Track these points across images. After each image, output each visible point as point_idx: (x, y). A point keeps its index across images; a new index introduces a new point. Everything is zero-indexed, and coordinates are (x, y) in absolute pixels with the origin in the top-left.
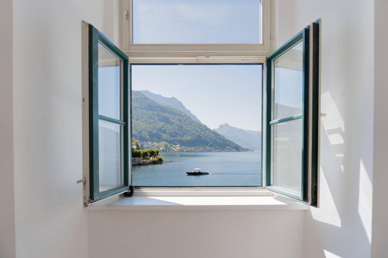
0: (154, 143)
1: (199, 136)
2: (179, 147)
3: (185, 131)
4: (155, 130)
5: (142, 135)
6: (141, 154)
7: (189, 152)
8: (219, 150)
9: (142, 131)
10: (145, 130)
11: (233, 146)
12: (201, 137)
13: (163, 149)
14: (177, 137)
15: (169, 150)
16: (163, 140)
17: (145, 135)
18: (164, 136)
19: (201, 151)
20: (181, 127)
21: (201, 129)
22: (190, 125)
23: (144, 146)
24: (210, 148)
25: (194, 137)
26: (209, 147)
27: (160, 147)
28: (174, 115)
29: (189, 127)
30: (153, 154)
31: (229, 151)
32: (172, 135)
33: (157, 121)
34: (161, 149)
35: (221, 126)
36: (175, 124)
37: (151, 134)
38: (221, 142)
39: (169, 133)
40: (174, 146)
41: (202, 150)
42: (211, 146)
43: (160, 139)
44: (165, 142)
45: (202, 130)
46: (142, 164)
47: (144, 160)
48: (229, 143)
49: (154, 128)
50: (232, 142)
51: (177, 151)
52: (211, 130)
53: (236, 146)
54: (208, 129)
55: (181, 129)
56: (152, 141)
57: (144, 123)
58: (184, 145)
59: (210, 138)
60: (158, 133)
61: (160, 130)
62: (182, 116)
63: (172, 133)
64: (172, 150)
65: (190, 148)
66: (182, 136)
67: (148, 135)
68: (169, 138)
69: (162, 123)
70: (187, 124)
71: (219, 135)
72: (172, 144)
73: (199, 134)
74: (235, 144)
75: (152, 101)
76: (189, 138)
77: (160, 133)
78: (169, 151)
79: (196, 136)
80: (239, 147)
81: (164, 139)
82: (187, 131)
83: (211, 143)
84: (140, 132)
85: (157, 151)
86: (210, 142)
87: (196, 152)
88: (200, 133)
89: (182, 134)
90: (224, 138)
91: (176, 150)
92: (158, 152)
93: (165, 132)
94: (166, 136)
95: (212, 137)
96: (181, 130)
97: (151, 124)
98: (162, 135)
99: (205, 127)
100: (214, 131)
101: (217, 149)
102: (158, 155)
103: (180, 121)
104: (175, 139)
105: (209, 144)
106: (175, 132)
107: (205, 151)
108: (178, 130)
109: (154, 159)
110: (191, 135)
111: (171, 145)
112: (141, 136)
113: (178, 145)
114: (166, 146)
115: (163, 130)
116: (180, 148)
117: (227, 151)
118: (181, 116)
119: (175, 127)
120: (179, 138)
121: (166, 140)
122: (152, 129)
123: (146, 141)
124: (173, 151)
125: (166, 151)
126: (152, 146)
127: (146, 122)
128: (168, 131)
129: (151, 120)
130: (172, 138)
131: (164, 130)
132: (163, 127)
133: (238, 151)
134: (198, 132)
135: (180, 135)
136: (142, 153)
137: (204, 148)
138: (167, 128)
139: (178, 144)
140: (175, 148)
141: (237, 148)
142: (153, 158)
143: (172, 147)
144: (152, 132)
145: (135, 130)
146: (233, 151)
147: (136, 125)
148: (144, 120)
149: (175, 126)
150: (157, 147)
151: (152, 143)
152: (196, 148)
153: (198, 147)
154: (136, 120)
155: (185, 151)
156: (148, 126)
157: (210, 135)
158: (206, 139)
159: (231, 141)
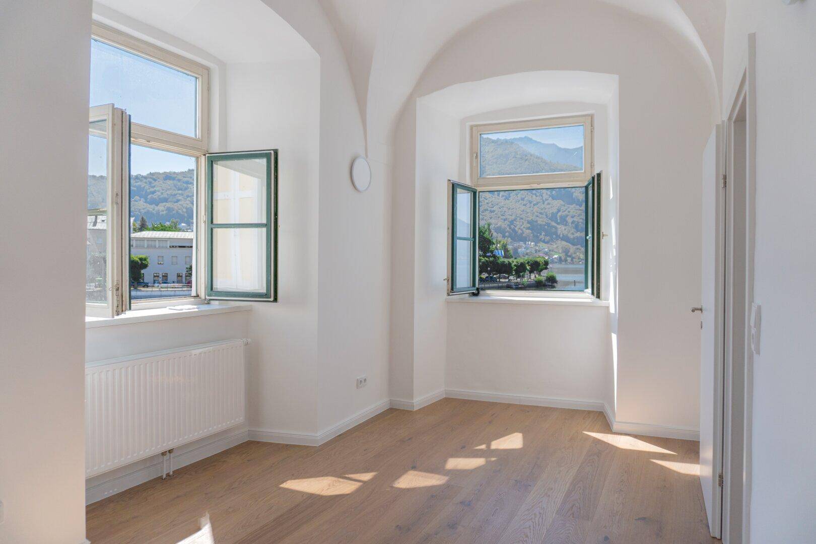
0: (542, 245)
4: (542, 218)
5: (516, 229)
6: (512, 268)
9: (515, 220)
10: (522, 219)
13: (560, 258)
16: (560, 238)
17: (522, 227)
18: (562, 229)
23: (520, 250)
27: (553, 253)
30: (536, 267)
32: (580, 227)
33: (546, 200)
34: (556, 256)
37: (534, 227)
39: (573, 223)
43: (553, 236)
44: (564, 243)
46: (514, 287)
47: (519, 280)
49: (541, 213)
56: (537, 240)
57: (521, 204)
60: (550, 224)
61: (553, 217)
63: (578, 223)
67: (528, 228)
68: (573, 234)
69: (557, 203)
75: (538, 158)
77: (554, 224)
78: (572, 260)
81: (561, 236)
84: (512, 222)
85: (545, 261)
92: (546, 263)
93: (564, 221)
94: (565, 229)
97: (534, 205)
98: (556, 228)
102: (546, 268)
109: (539, 277)
112: (514, 230)
114: (566, 252)
115: (559, 216)
121: (566, 239)
122: (537, 216)
123: (524, 240)
124: (580, 261)
125: (566, 260)
126: (536, 251)
127: (525, 202)
128: (570, 220)
129: (534, 196)
131: (561, 217)
132: (559, 211)
136: (515, 265)
138: (569, 212)
142: (537, 276)
143: (578, 254)
144: (537, 221)
145: (502, 219)
147: (505, 209)
148: (519, 198)
150: (546, 254)
151: (536, 245)
154: (504, 198)
156: (528, 211)
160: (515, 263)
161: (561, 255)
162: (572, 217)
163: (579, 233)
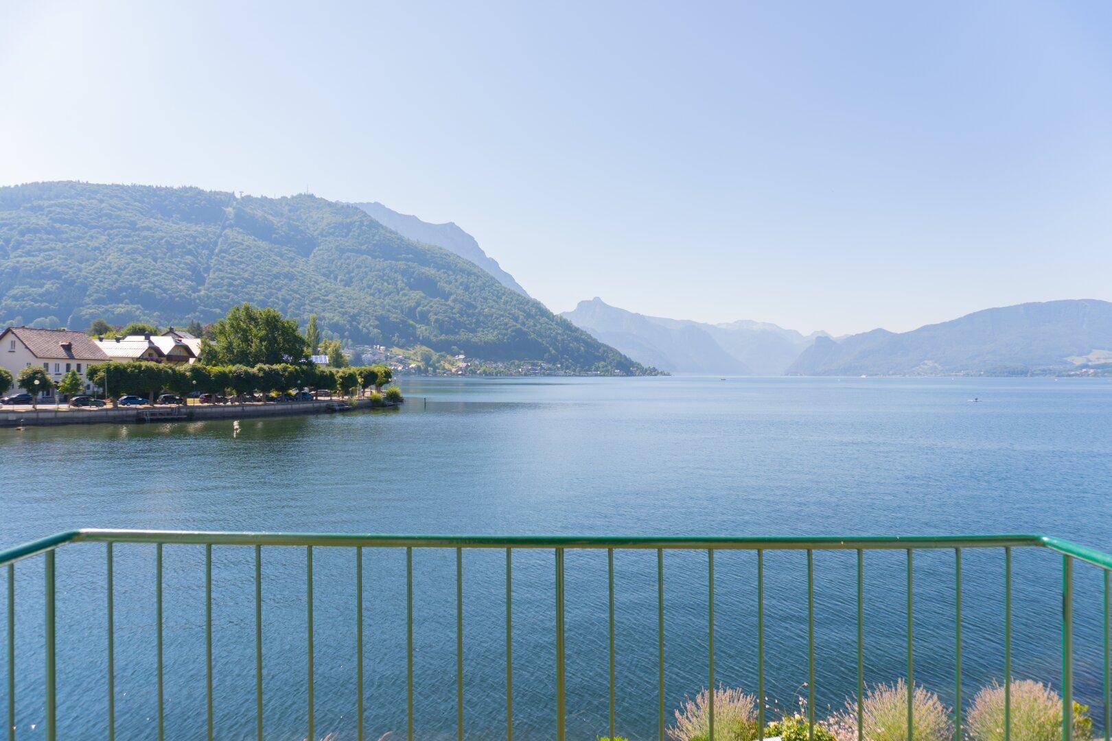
0: (395, 350)
1: (519, 332)
2: (464, 360)
3: (481, 318)
4: (396, 313)
5: (360, 327)
7: (491, 374)
8: (574, 371)
9: (359, 314)
10: (368, 313)
11: (613, 360)
12: (525, 334)
13: (419, 367)
14: (457, 333)
15: (435, 368)
16: (418, 340)
17: (368, 326)
18: (422, 330)
19: (526, 375)
20: (470, 306)
21: (524, 311)
22: (494, 301)
23: (364, 356)
24: (550, 366)
25: (505, 335)
26: (548, 362)
27: (410, 361)
28: (451, 273)
29: (492, 307)
30: (373, 379)
31: (604, 375)
32: (445, 328)
33: (402, 289)
34: (413, 365)
35: (583, 305)
36: (452, 297)
37: (383, 323)
38: (582, 348)
39: (436, 321)
40: (449, 357)
41: (528, 370)
42: (553, 360)
43: (410, 339)
44: (425, 348)
45: (529, 316)
46: (337, 408)
47: (346, 397)
48: (604, 351)
49: (395, 308)
50: (612, 350)
51: (457, 371)
52: (554, 316)
53: (623, 360)
54: (544, 313)
55: (471, 311)
56: (389, 344)
57: (367, 292)
58: (477, 356)
59: (550, 336)
60: (406, 321)
61: (411, 312)
62: (474, 274)
63: (443, 322)
64: (444, 369)
65: (494, 365)
66: (474, 331)
67: (376, 327)
68: (436, 336)
69: (417, 295)
70: (486, 299)
71: (577, 330)
72: (443, 353)
73: (519, 326)
74: (620, 354)
75: (391, 232)
76: (491, 336)
77: (411, 322)
78: (434, 371)
79: (513, 331)
80: (632, 363)
81: (421, 338)
82: (486, 317)
83: (553, 352)
84: (353, 318)
85: (385, 372)
86: (551, 349)
87: (511, 375)
88: (524, 324)
89: (473, 326)
90: (590, 337)
91: (454, 370)
92: (388, 375)
93: (424, 318)
94: (426, 330)
95: (557, 333)
96: (469, 316)
97: (385, 295)
98: (414, 328)
99: (537, 305)
100: (561, 317)
101: (568, 368)
103: (467, 288)
104: (451, 338)
105: (547, 354)
106: (454, 319)
107: (535, 374)
108: (462, 316)
109: (378, 395)
110: (496, 328)
111: (441, 356)
112: (357, 328)
113: (462, 357)
114: (427, 359)
115: (419, 312)
116: (464, 365)
117: (596, 375)
118: (469, 274)
119: (452, 304)
120: (463, 336)
121: (426, 342)
122: (389, 311)
123: (371, 342)
124: (444, 373)
125: (426, 371)
126: (387, 357)
127: (372, 291)
128: (432, 318)
129: (385, 284)
130: (443, 337)
131: (421, 313)
132: (418, 304)
133: (628, 375)
134: (516, 319)
135: (466, 328)
136: (341, 377)
137: (533, 365)
138: (432, 307)
139: (461, 354)
140: (452, 365)
141: (626, 368)
142: (374, 391)
143: (442, 362)
144: (388, 318)
145: (339, 312)
146: (614, 376)
147: (344, 299)
148: (365, 285)
149: (454, 301)
150: (400, 361)
151: (386, 350)
152: (512, 364)
153: (517, 362)
154: (343, 283)
155: (480, 374)
156: (377, 302)
157: (550, 329)
158: (540, 340)
159: (608, 347)
160: (340, 374)
161: (420, 364)
162: (436, 314)
163: (444, 335)
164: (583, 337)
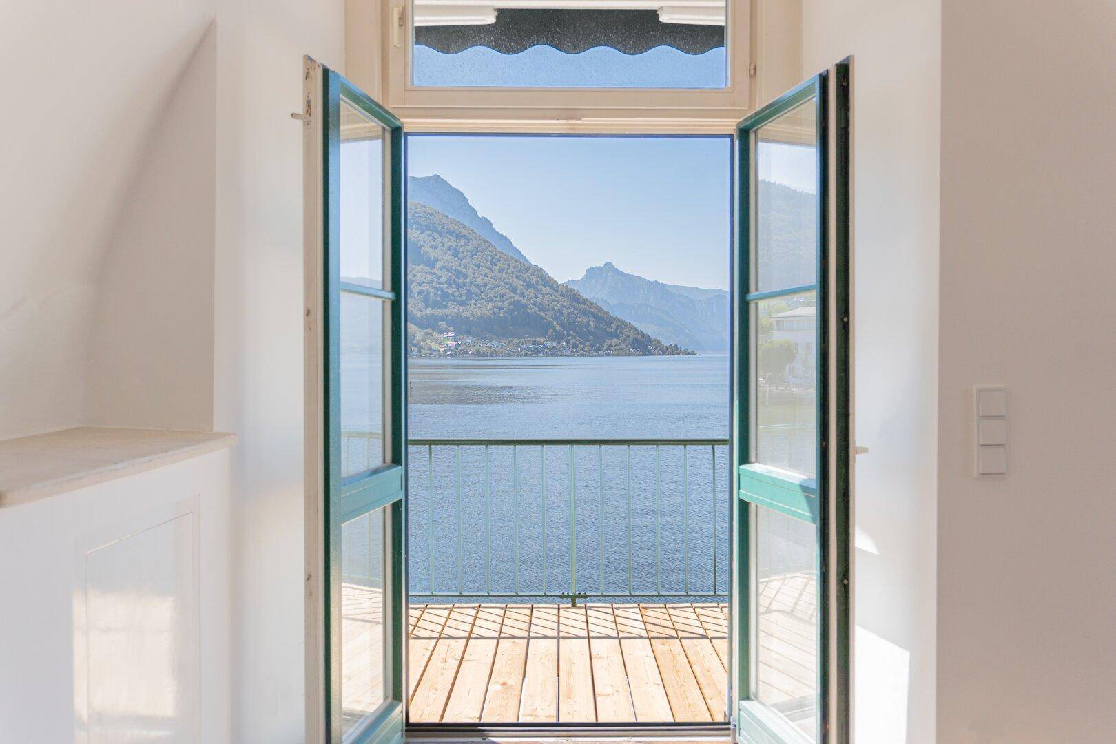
1: (517, 305)
2: (454, 338)
3: (473, 289)
7: (485, 355)
8: (583, 350)
11: (629, 337)
12: (525, 306)
14: (445, 307)
15: (420, 348)
19: (526, 355)
20: (459, 274)
21: (524, 281)
22: (488, 268)
24: (554, 344)
25: (502, 308)
26: (552, 340)
28: (436, 235)
29: (486, 275)
31: (618, 355)
35: (592, 272)
36: (439, 265)
38: (592, 323)
40: (436, 335)
41: (529, 350)
42: (558, 337)
45: (529, 285)
48: (617, 327)
50: (626, 325)
51: (445, 351)
52: (558, 286)
53: (639, 337)
54: (546, 281)
55: (461, 281)
58: (468, 333)
59: (553, 309)
62: (464, 236)
64: (430, 349)
65: (489, 344)
66: (464, 304)
70: (478, 266)
71: (585, 301)
72: (428, 330)
73: (517, 298)
74: (636, 329)
76: (485, 310)
79: (510, 304)
80: (650, 340)
82: (478, 286)
83: (558, 328)
86: (555, 324)
87: (509, 355)
88: (523, 295)
89: (464, 298)
90: (600, 309)
91: (441, 350)
95: (562, 306)
96: (458, 286)
99: (538, 272)
100: (567, 286)
101: (575, 346)
103: (456, 254)
104: (439, 312)
105: (551, 330)
106: (441, 290)
107: (537, 354)
108: (450, 285)
110: (492, 300)
111: (427, 334)
113: (450, 334)
116: (454, 344)
117: (608, 355)
118: (458, 237)
119: (439, 273)
120: (452, 310)
130: (429, 311)
133: (645, 355)
134: (514, 290)
135: (455, 301)
137: (534, 343)
139: (450, 331)
140: (440, 344)
141: (644, 346)
146: (630, 355)
149: (441, 269)
152: (509, 342)
153: (515, 340)
155: (473, 354)
157: (554, 301)
158: (542, 314)
159: (622, 322)
164: (593, 310)
